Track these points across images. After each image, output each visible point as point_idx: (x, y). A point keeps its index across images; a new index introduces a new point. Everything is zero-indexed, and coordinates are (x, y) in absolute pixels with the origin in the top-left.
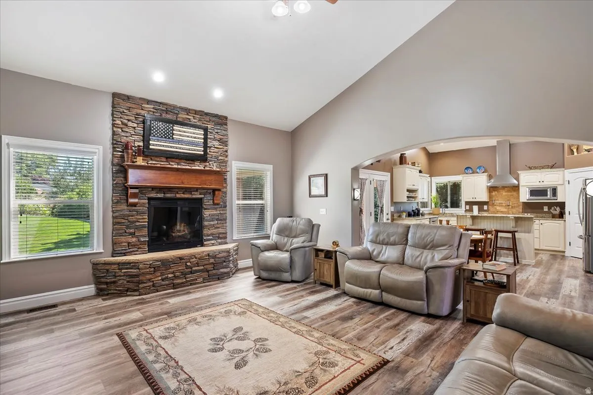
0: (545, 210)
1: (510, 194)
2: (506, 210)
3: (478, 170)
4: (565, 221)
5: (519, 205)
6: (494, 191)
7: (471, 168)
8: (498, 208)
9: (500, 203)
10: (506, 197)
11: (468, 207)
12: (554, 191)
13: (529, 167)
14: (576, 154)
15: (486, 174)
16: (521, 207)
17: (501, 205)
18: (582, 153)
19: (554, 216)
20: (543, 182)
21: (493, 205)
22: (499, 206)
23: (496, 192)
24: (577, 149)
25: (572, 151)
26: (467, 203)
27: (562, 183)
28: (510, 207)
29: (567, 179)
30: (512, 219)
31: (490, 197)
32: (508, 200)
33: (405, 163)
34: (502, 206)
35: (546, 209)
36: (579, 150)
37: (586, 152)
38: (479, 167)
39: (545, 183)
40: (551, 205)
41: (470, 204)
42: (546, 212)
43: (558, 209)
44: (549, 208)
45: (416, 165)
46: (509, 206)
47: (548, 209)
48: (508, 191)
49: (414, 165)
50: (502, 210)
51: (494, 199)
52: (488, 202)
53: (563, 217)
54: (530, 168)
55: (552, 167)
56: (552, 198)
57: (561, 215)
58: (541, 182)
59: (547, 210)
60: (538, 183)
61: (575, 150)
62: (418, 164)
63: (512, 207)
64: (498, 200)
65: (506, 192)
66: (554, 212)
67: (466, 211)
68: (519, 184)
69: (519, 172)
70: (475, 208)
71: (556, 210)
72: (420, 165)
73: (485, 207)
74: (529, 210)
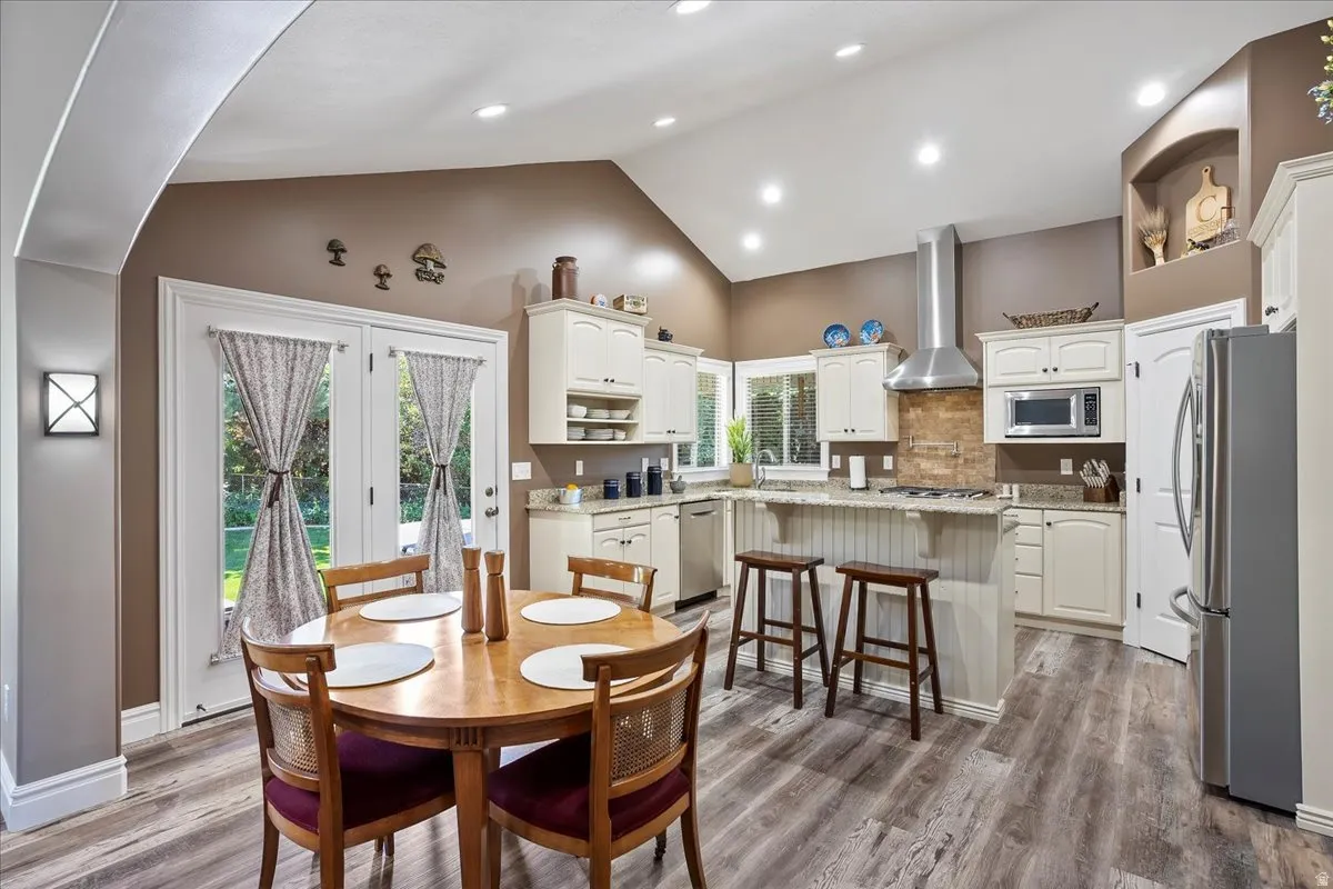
0: (1063, 472)
1: (958, 415)
2: (947, 472)
3: (864, 336)
4: (1123, 513)
5: (987, 456)
6: (913, 405)
7: (846, 331)
8: (925, 465)
9: (929, 448)
10: (949, 425)
11: (837, 460)
12: (1092, 401)
13: (1014, 320)
14: (1160, 261)
15: (885, 346)
16: (992, 461)
17: (932, 453)
18: (1183, 256)
19: (1089, 496)
20: (1055, 370)
21: (910, 452)
22: (929, 458)
23: (919, 411)
24: (1165, 246)
25: (1149, 253)
26: (836, 447)
27: (1116, 376)
28: (961, 461)
29: (1131, 358)
30: (912, 519)
31: (903, 427)
32: (957, 437)
33: (572, 295)
34: (936, 457)
35: (1066, 467)
36: (1170, 248)
37: (1197, 251)
38: (867, 326)
39: (1062, 376)
40: (1081, 454)
41: (843, 449)
42: (1066, 480)
43: (1104, 469)
44: (1077, 467)
45: (627, 307)
46: (956, 456)
47: (1074, 470)
48: (956, 407)
49: (621, 308)
50: (936, 472)
51: (912, 432)
52: (894, 444)
53: (1117, 499)
54: (1017, 322)
55: (1086, 316)
56: (1086, 429)
57: (1113, 492)
58: (1050, 370)
59: (1071, 473)
60: (1040, 377)
61: (1158, 250)
62: (636, 304)
63: (966, 460)
64: (925, 438)
65: (947, 410)
66: (1091, 481)
67: (832, 473)
68: (981, 380)
69: (982, 337)
70: (857, 463)
71: (1097, 474)
72: (643, 309)
73: (888, 462)
74: (1016, 473)
